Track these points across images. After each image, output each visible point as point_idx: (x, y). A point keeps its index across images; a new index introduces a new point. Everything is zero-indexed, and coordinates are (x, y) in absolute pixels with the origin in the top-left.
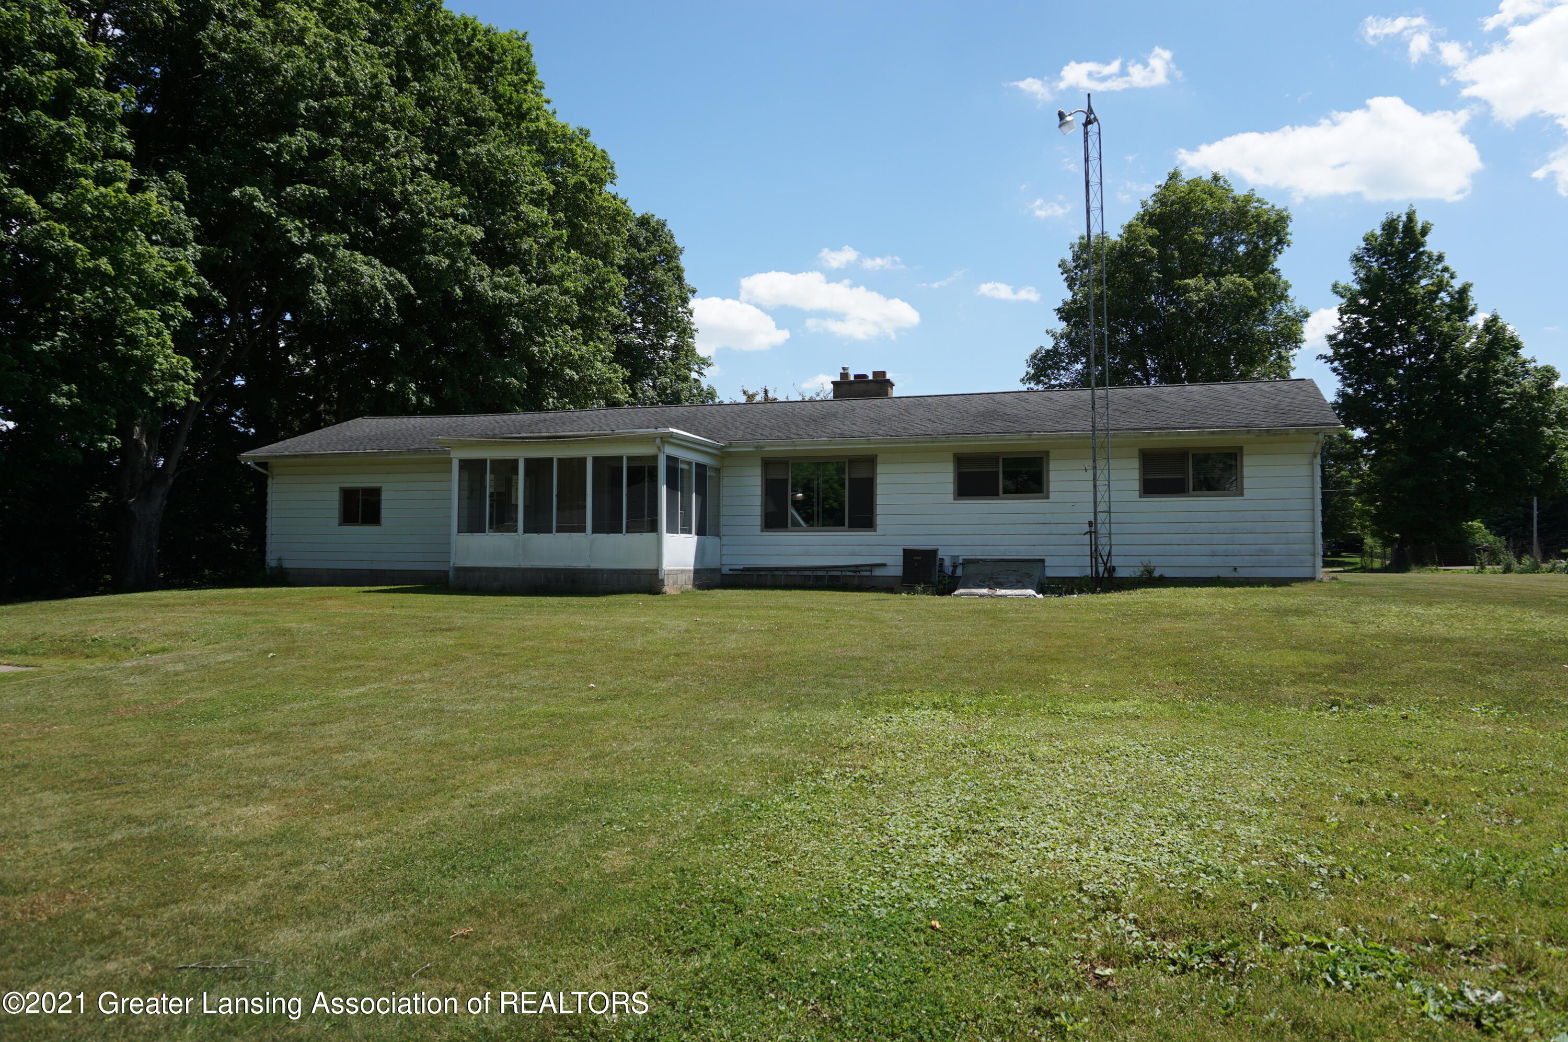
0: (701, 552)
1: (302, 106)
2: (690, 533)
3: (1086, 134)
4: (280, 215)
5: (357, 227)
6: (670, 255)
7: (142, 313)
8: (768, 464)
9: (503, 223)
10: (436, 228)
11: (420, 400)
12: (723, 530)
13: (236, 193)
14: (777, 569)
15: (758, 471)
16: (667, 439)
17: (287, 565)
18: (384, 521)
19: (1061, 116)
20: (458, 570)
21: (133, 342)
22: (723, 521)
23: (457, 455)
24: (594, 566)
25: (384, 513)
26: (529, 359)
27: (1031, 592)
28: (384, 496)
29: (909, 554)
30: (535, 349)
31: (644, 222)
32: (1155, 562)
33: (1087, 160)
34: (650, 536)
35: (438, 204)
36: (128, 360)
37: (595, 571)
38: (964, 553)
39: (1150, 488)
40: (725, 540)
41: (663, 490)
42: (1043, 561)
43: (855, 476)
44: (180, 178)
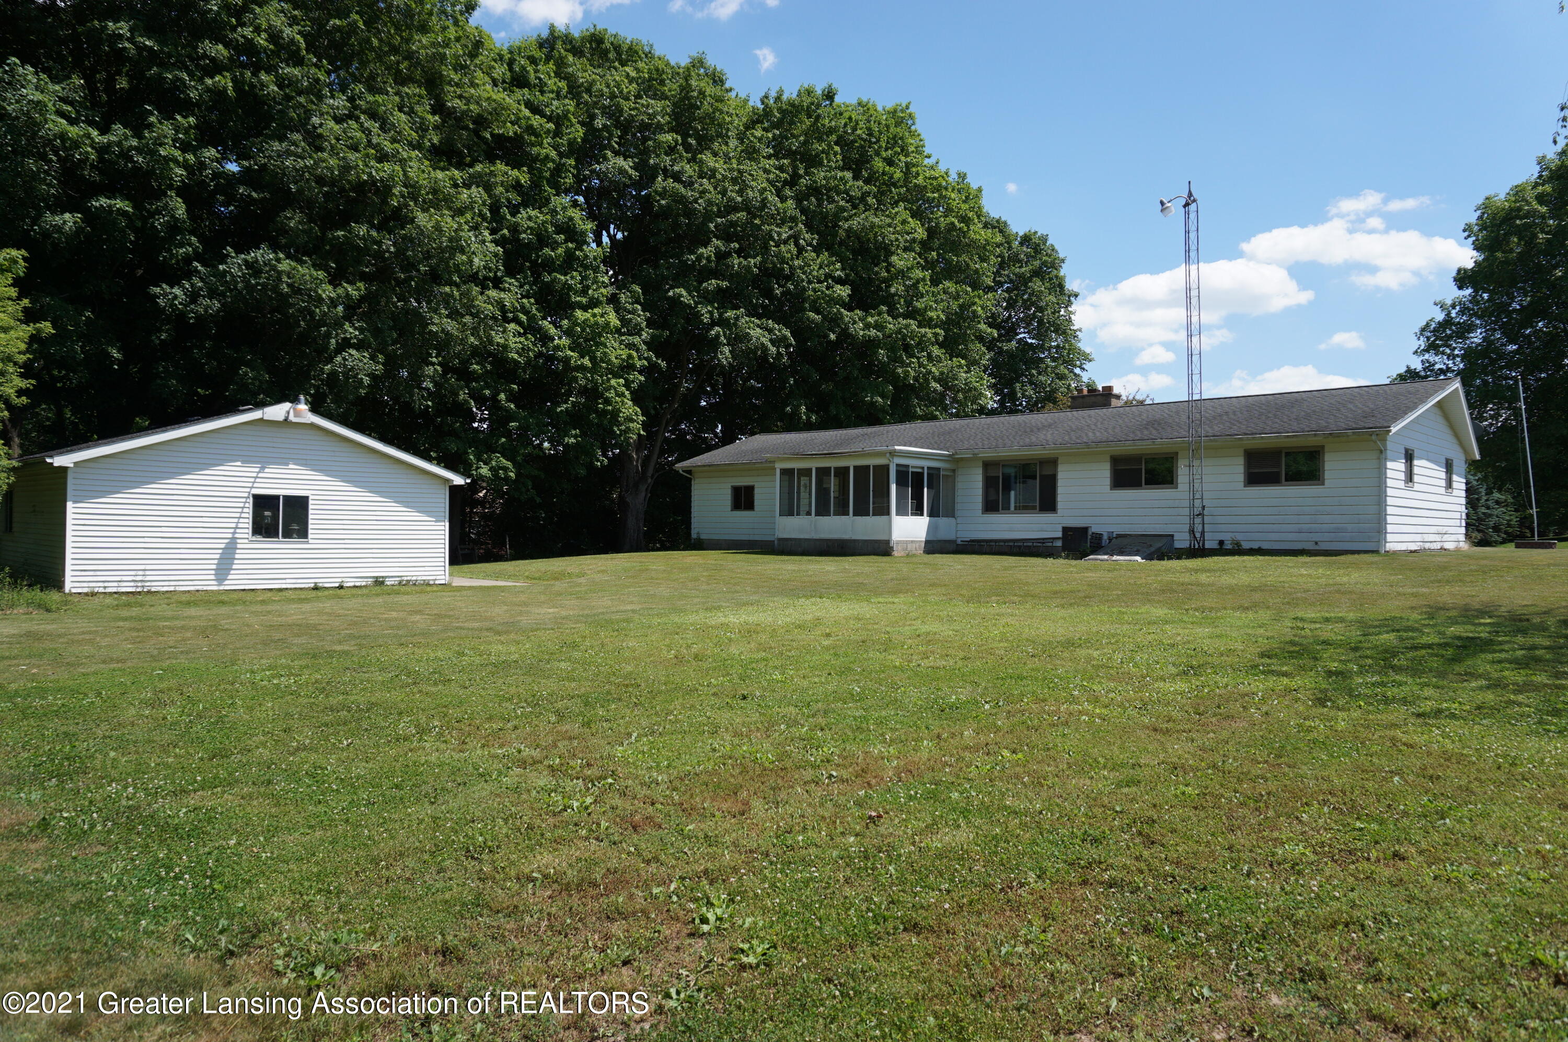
0: (931, 529)
1: (712, 226)
2: (922, 514)
3: (1187, 214)
4: (696, 303)
5: (758, 299)
6: (1055, 263)
7: (613, 382)
8: (987, 465)
9: (877, 273)
10: (814, 290)
11: (809, 418)
12: (957, 513)
13: (671, 293)
14: (991, 541)
15: (980, 471)
16: (893, 454)
17: (703, 537)
18: (756, 508)
19: (1162, 203)
20: (780, 540)
21: (607, 401)
22: (958, 506)
23: (779, 466)
24: (854, 538)
25: (756, 503)
26: (895, 379)
27: (1138, 558)
28: (756, 491)
29: (1065, 530)
30: (900, 370)
31: (1026, 239)
32: (1239, 537)
33: (1187, 232)
34: (885, 518)
35: (815, 273)
36: (605, 412)
37: (855, 541)
38: (1117, 530)
39: (1253, 479)
40: (959, 520)
41: (893, 487)
42: (1172, 536)
43: (1044, 473)
44: (638, 289)
